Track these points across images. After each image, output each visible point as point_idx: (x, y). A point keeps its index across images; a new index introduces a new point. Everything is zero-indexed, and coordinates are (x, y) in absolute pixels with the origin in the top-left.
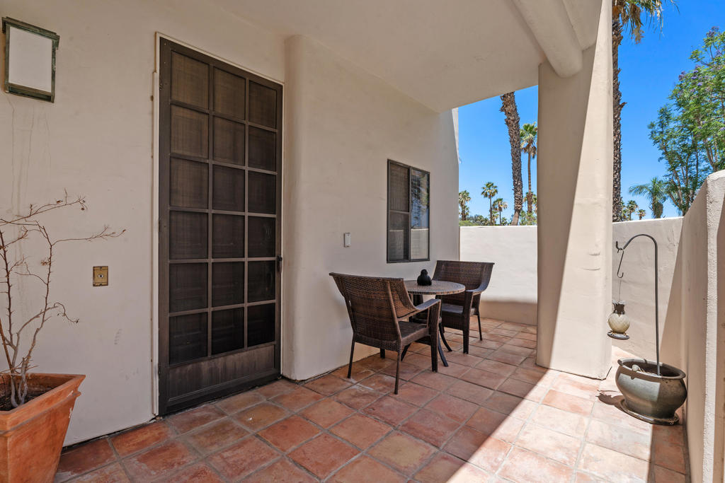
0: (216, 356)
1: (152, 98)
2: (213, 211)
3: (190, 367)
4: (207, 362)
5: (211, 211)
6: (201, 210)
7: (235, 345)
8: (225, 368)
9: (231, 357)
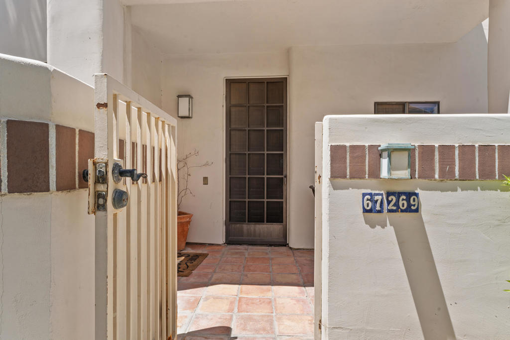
0: (250, 223)
1: (223, 106)
2: (249, 152)
3: (238, 225)
4: (246, 225)
5: (247, 153)
6: (243, 152)
7: (260, 220)
8: (255, 230)
9: (258, 226)
